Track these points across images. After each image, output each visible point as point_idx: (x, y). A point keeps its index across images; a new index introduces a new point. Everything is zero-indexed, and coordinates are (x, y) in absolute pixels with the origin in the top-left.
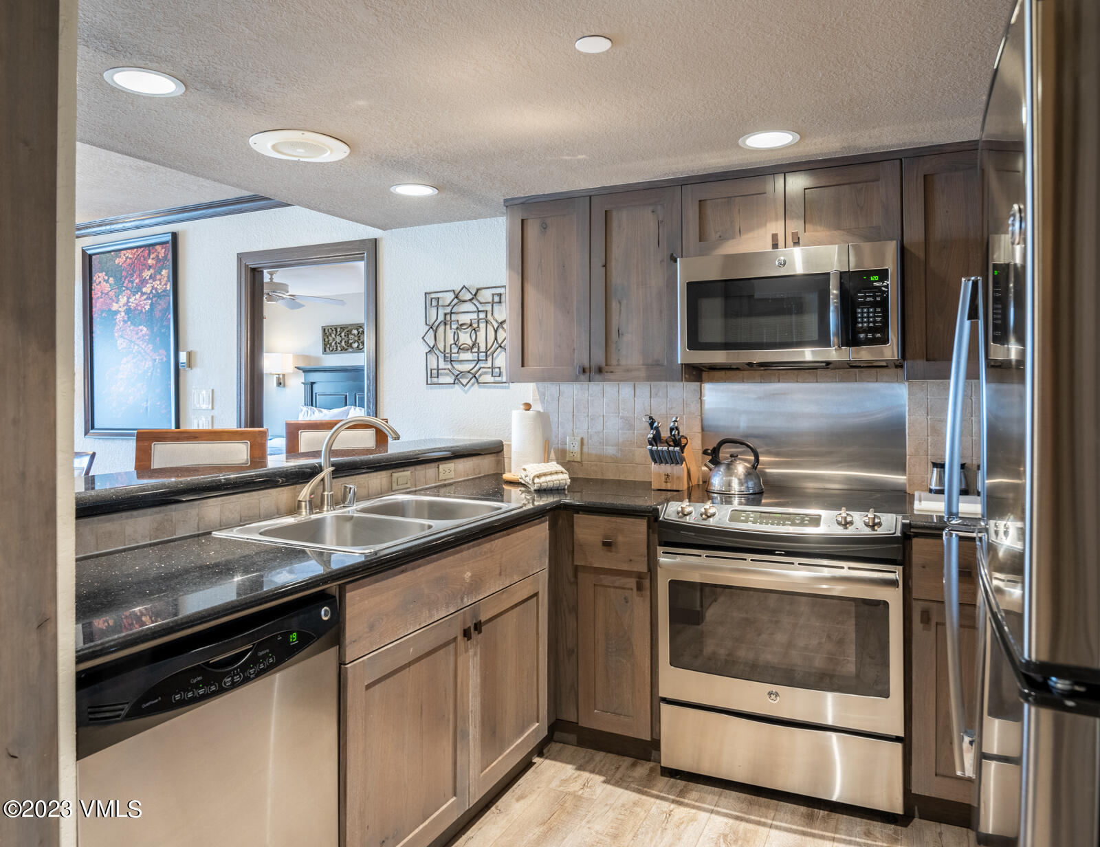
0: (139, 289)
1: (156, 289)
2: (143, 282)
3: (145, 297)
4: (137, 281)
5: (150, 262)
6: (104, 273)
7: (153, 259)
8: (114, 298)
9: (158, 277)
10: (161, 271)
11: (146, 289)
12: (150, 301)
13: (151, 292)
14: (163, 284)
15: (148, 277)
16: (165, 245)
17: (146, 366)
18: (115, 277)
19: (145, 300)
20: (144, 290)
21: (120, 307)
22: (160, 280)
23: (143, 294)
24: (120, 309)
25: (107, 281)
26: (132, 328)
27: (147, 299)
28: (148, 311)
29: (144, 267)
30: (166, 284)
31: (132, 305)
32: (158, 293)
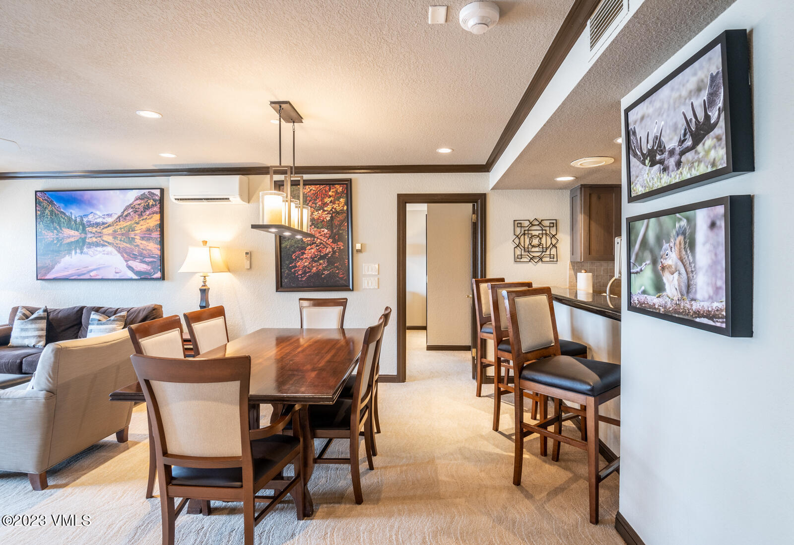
0: (321, 208)
1: (335, 209)
2: (326, 204)
3: (326, 213)
4: (320, 203)
5: (330, 193)
7: (332, 192)
9: (337, 202)
10: (340, 199)
11: (329, 208)
12: (330, 215)
13: (331, 210)
14: (341, 206)
15: (329, 202)
16: (342, 185)
17: (327, 251)
19: (326, 214)
20: (325, 209)
22: (338, 204)
23: (324, 211)
26: (315, 229)
27: (328, 214)
28: (329, 221)
29: (325, 196)
30: (343, 207)
31: (316, 217)
32: (337, 211)
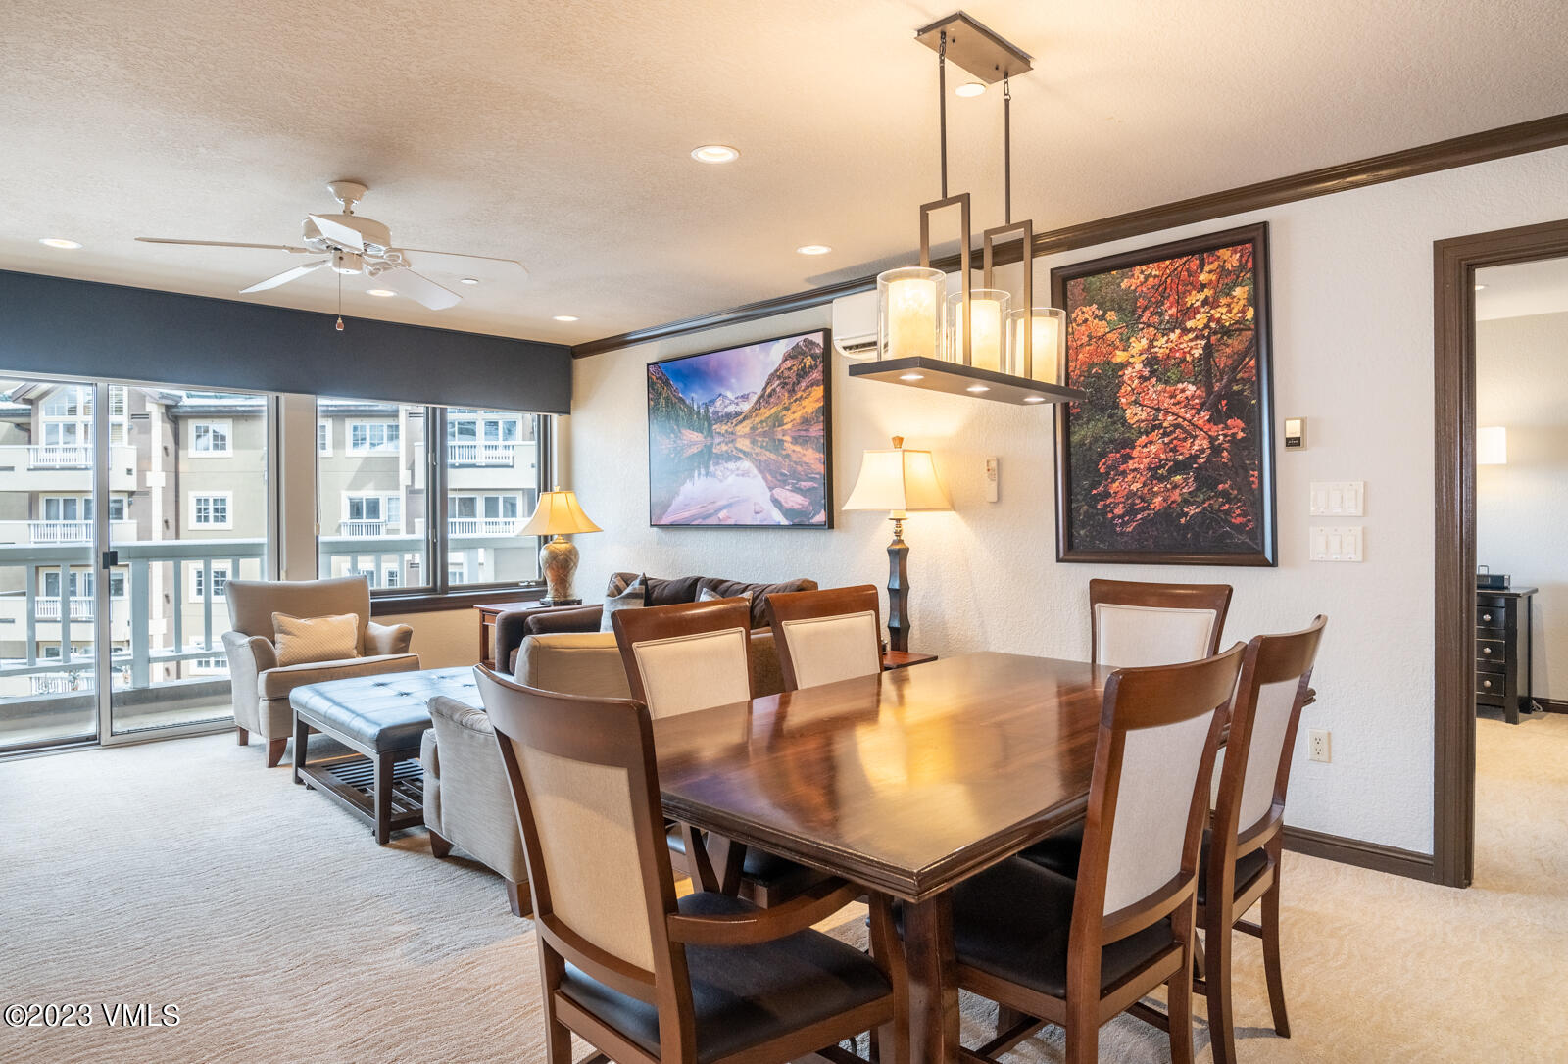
0: (1177, 324)
1: (1219, 321)
2: (1190, 312)
3: (1191, 336)
4: (1173, 311)
5: (1203, 278)
6: (1095, 306)
7: (1210, 272)
8: (1118, 343)
9: (1223, 301)
10: (1231, 289)
11: (1198, 322)
12: (1204, 342)
13: (1207, 326)
14: (1234, 311)
15: (1199, 303)
16: (1239, 247)
17: (1195, 447)
18: (1120, 309)
19: (1191, 340)
20: (1189, 324)
21: (1133, 356)
22: (1228, 305)
23: (1186, 331)
24: (1131, 360)
25: (1102, 318)
26: (1160, 387)
27: (1196, 338)
28: (1199, 359)
29: (1189, 288)
30: (1243, 311)
31: (1161, 352)
32: (1223, 327)
